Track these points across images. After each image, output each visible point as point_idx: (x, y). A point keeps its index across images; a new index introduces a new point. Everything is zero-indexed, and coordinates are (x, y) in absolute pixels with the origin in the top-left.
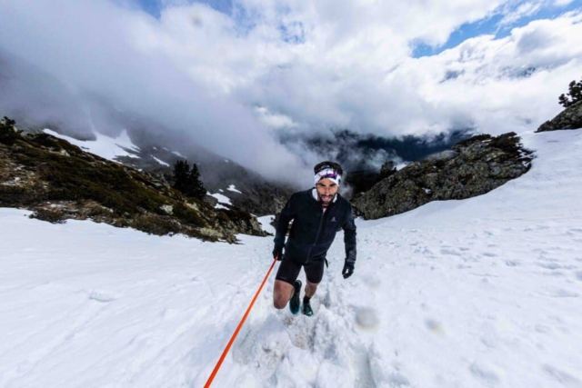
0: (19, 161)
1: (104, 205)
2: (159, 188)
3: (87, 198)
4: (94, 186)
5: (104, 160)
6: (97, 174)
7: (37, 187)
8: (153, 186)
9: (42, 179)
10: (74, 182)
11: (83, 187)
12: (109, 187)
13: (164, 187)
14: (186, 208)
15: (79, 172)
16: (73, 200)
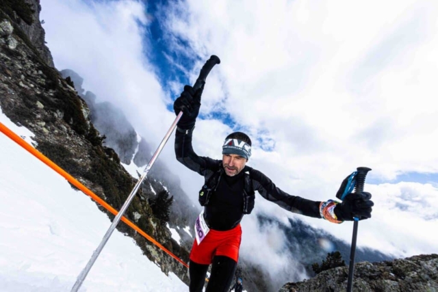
0: (90, 153)
1: (105, 193)
2: (141, 201)
3: (101, 184)
4: (110, 180)
5: (126, 171)
6: (117, 175)
7: (84, 167)
8: (140, 197)
9: (91, 165)
10: (103, 173)
11: (105, 178)
12: (117, 185)
13: (145, 201)
14: (148, 222)
15: (110, 170)
16: (93, 182)
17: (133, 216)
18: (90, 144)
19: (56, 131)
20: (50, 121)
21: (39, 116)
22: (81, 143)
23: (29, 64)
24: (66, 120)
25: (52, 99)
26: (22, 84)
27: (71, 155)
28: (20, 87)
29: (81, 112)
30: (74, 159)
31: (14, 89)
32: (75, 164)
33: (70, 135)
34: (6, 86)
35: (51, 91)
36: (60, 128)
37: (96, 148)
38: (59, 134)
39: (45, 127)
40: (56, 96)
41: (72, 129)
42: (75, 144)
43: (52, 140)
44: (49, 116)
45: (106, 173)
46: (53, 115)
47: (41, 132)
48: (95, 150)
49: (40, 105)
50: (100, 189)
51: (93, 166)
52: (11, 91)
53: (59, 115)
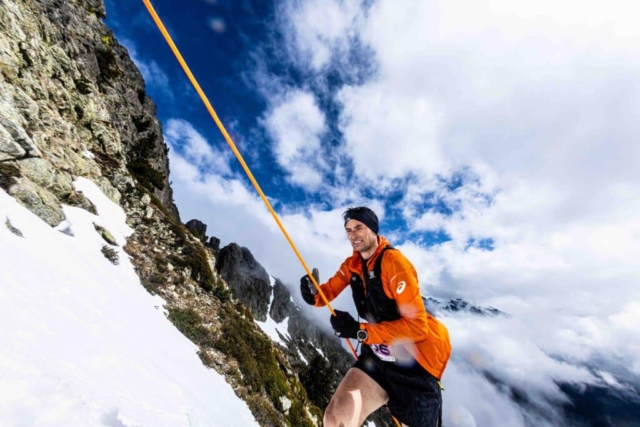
17: (281, 404)
18: (219, 301)
19: (185, 293)
20: (179, 282)
21: (170, 280)
22: (209, 302)
23: (162, 226)
24: (194, 277)
25: (181, 257)
26: (156, 250)
27: (200, 320)
28: (154, 252)
29: (207, 264)
30: (204, 325)
31: (150, 257)
32: (204, 332)
33: (198, 294)
34: (144, 255)
35: (180, 248)
36: (188, 289)
37: (224, 305)
38: (189, 296)
39: (175, 290)
40: (184, 253)
41: (200, 286)
42: (203, 305)
43: (182, 305)
44: (178, 277)
45: (239, 338)
46: (181, 274)
47: (172, 297)
48: (225, 308)
49: (170, 267)
50: (234, 363)
51: (224, 330)
52: (148, 259)
53: (187, 273)
